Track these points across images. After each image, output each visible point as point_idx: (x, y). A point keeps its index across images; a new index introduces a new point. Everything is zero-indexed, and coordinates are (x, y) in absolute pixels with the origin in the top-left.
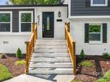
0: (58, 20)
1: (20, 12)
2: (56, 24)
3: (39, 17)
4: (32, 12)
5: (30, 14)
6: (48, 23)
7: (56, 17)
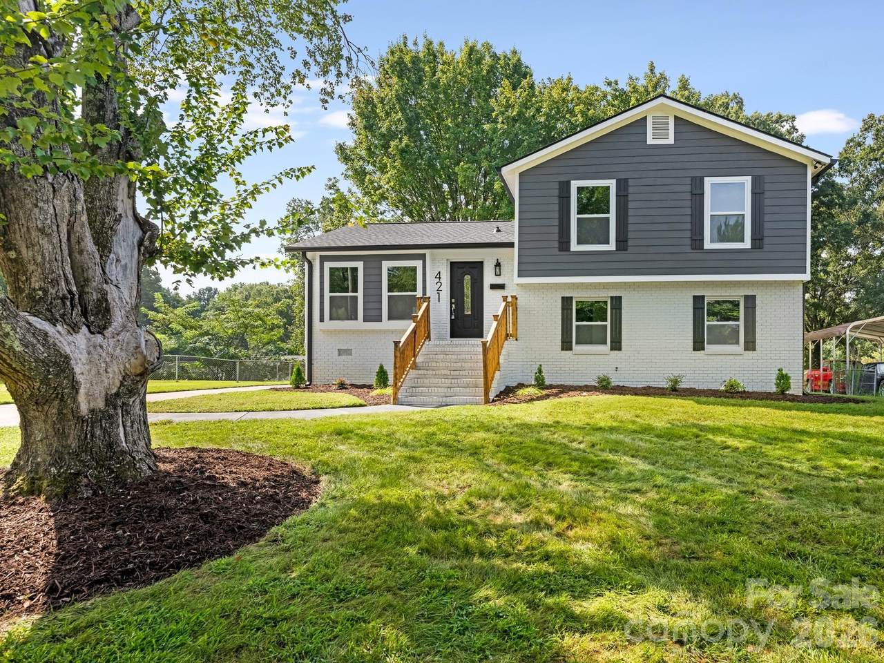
0: (493, 287)
1: (386, 265)
2: (488, 295)
3: (438, 276)
4: (418, 264)
5: (414, 269)
6: (468, 291)
7: (489, 278)
